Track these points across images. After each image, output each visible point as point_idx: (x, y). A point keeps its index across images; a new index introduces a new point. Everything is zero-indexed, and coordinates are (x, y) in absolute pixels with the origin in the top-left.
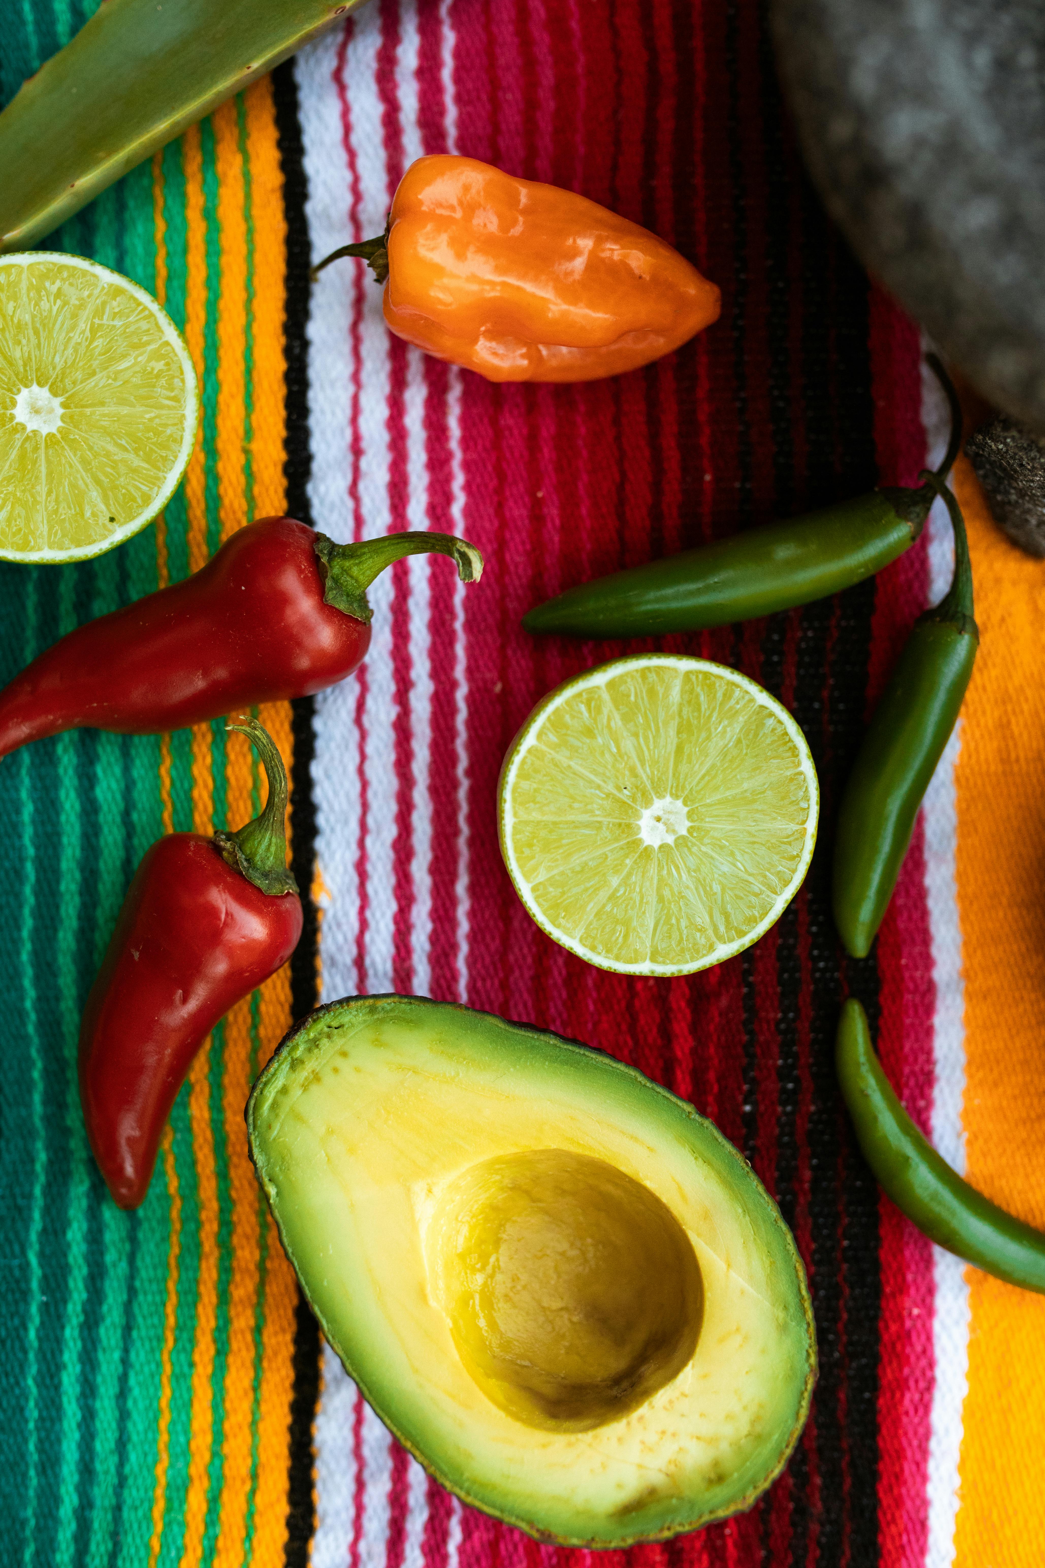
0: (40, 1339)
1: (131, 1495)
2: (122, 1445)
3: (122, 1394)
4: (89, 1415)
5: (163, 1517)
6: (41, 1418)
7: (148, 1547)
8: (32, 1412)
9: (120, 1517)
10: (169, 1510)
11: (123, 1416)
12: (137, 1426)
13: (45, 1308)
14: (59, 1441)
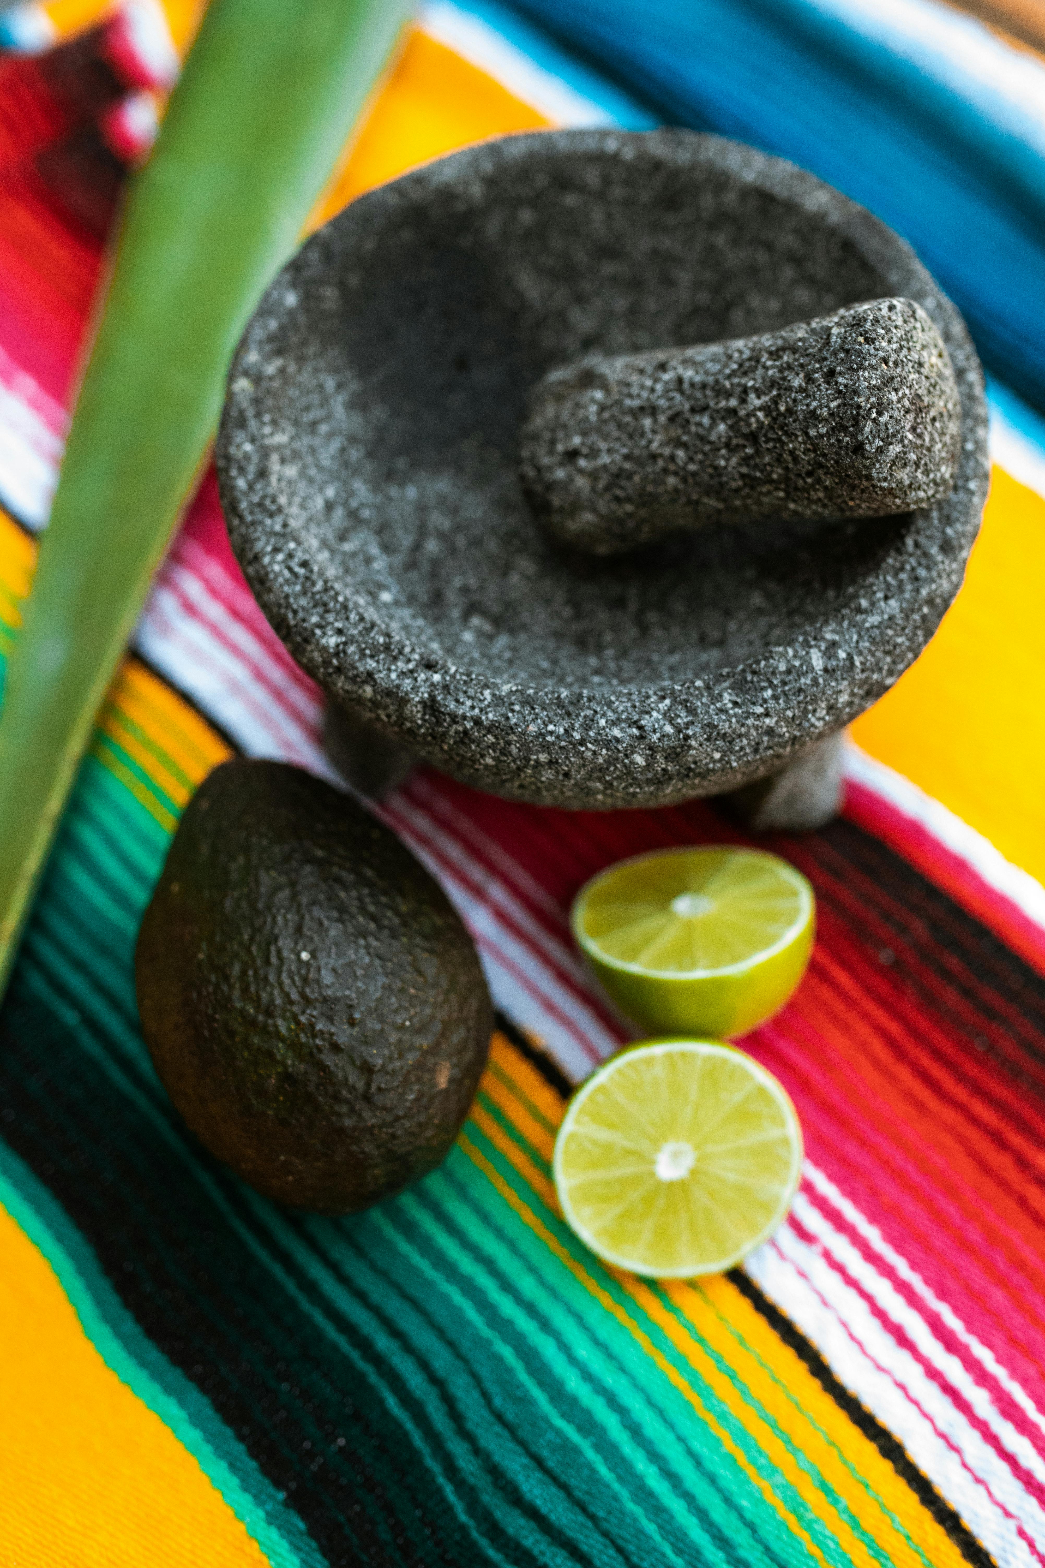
0: (611, 1469)
1: (767, 1531)
2: (728, 1501)
3: (698, 1462)
4: (689, 1498)
5: (802, 1527)
6: (660, 1527)
7: (811, 1556)
8: (651, 1528)
9: (773, 1553)
10: (800, 1518)
11: (712, 1479)
12: (725, 1476)
13: (597, 1448)
14: (685, 1534)
